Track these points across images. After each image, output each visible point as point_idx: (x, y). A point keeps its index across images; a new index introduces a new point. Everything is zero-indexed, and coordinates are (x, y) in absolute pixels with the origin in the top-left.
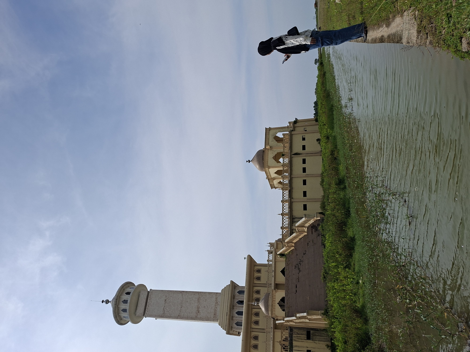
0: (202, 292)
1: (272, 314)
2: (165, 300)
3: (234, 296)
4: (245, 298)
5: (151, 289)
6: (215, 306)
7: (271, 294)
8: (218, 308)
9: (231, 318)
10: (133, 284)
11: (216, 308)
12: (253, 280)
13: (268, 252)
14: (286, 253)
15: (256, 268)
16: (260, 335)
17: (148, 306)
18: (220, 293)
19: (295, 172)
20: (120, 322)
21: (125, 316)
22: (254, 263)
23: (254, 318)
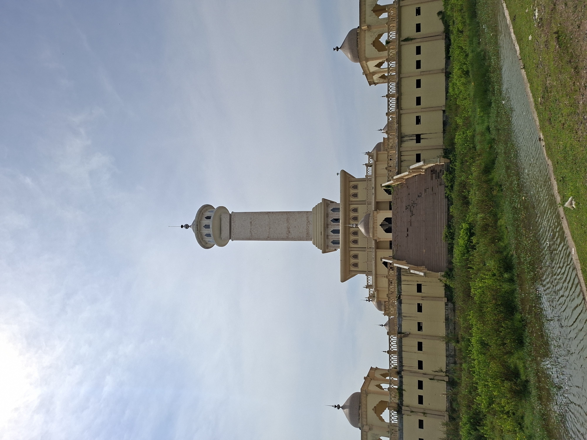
0: (291, 212)
1: (373, 236)
2: (251, 223)
3: (328, 214)
4: (340, 215)
5: (232, 212)
6: (307, 225)
7: (371, 215)
8: (310, 227)
9: (327, 237)
10: (212, 207)
11: (308, 228)
12: (349, 197)
13: (367, 165)
14: (393, 185)
15: (352, 184)
16: (360, 254)
17: (233, 230)
18: (310, 211)
19: (405, 69)
20: (205, 245)
21: (209, 240)
22: (349, 178)
23: (353, 238)
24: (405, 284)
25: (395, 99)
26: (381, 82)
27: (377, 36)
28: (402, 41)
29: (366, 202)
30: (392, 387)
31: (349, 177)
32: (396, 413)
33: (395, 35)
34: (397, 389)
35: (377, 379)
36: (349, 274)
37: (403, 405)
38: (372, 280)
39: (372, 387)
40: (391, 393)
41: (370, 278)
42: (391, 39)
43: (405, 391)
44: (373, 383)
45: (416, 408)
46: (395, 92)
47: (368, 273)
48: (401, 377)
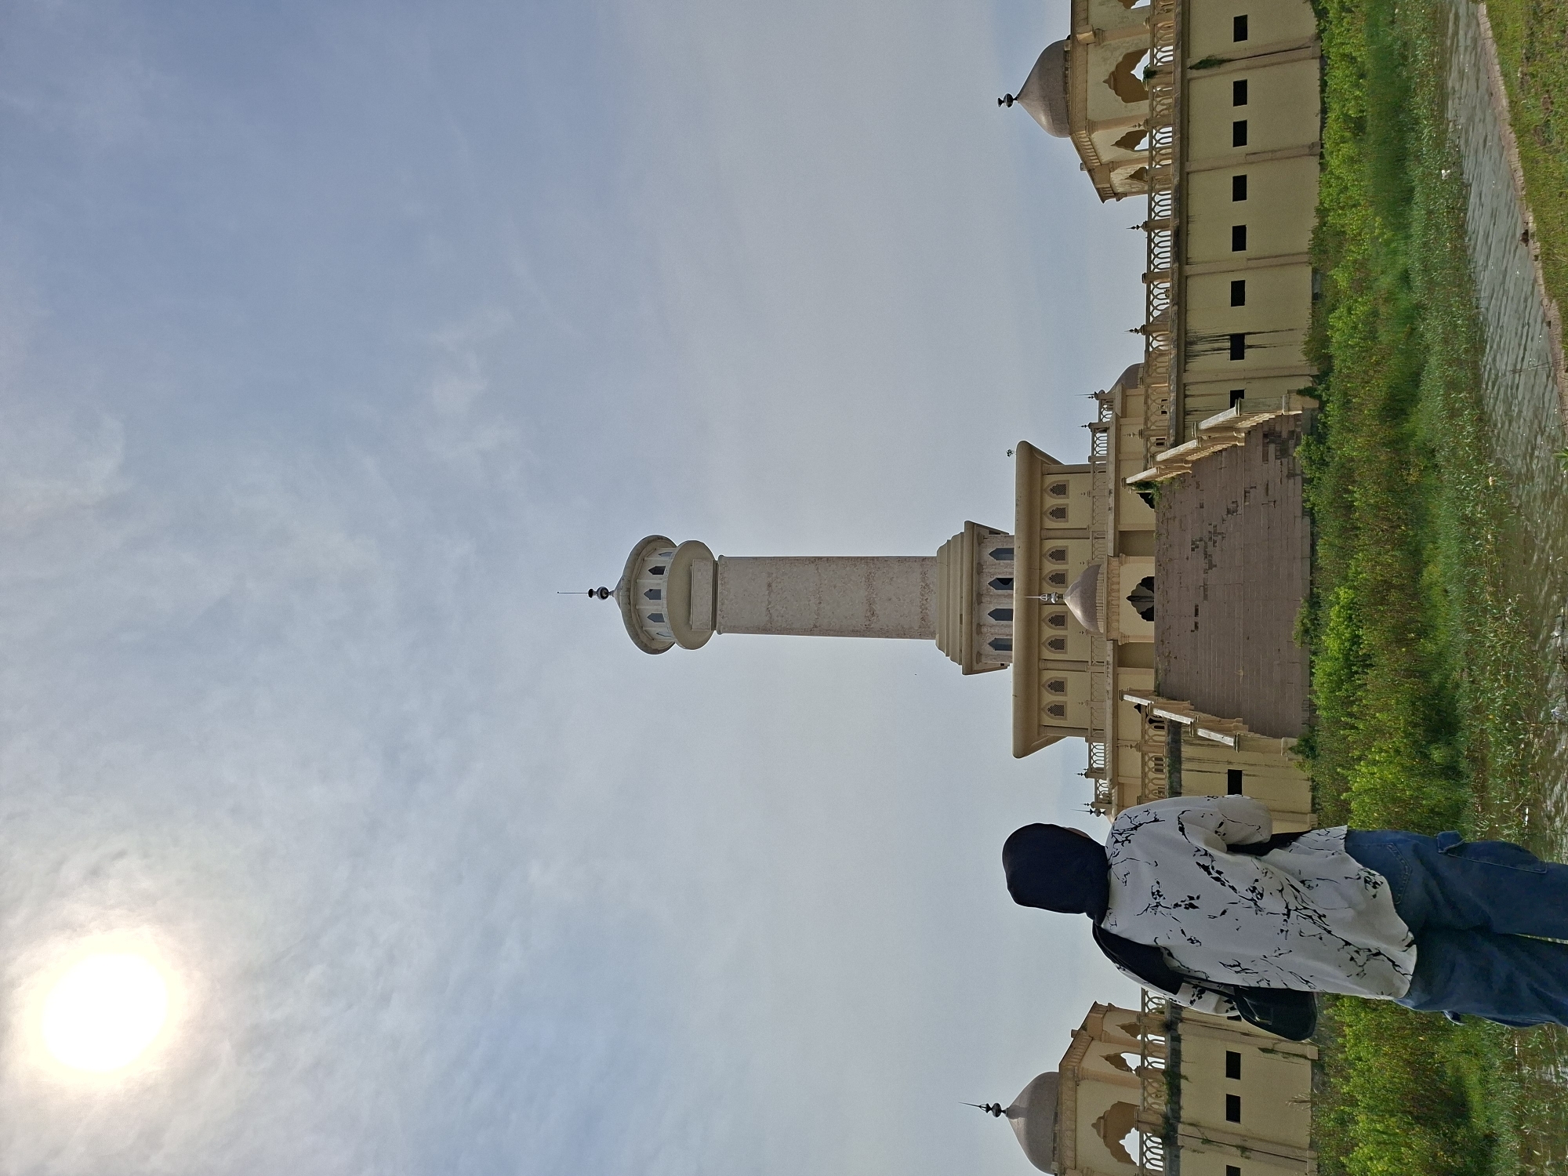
0: (878, 557)
1: (1108, 629)
2: (769, 585)
3: (980, 566)
4: (1015, 568)
5: (721, 556)
6: (922, 595)
7: (1103, 569)
8: (931, 600)
9: (977, 628)
10: (668, 542)
11: (924, 602)
12: (1041, 518)
13: (1095, 428)
14: (1159, 479)
15: (1051, 480)
16: (1072, 679)
17: (723, 604)
18: (933, 558)
19: (1199, 149)
20: (650, 645)
21: (659, 630)
22: (1042, 464)
23: (1050, 632)
24: (1192, 771)
25: (1169, 233)
26: (1133, 190)
27: (1120, 59)
28: (1191, 68)
29: (1091, 533)
30: (1150, 1067)
31: (1043, 462)
32: (1160, 1140)
33: (1171, 53)
34: (1164, 1072)
35: (1109, 1040)
36: (1039, 734)
37: (1182, 1120)
38: (1103, 755)
39: (1094, 1062)
40: (1146, 1083)
41: (1099, 748)
42: (1159, 64)
43: (1187, 1079)
44: (1098, 1050)
45: (1215, 1130)
46: (1169, 213)
47: (1092, 734)
48: (1176, 1039)
